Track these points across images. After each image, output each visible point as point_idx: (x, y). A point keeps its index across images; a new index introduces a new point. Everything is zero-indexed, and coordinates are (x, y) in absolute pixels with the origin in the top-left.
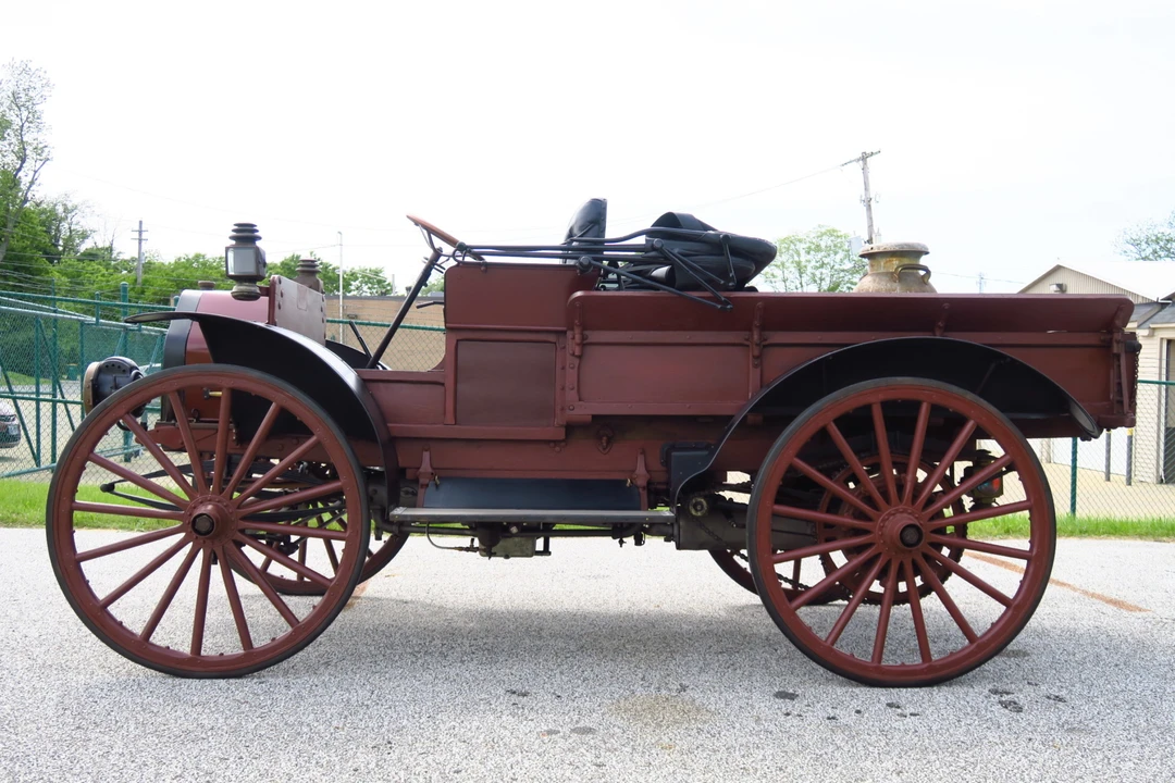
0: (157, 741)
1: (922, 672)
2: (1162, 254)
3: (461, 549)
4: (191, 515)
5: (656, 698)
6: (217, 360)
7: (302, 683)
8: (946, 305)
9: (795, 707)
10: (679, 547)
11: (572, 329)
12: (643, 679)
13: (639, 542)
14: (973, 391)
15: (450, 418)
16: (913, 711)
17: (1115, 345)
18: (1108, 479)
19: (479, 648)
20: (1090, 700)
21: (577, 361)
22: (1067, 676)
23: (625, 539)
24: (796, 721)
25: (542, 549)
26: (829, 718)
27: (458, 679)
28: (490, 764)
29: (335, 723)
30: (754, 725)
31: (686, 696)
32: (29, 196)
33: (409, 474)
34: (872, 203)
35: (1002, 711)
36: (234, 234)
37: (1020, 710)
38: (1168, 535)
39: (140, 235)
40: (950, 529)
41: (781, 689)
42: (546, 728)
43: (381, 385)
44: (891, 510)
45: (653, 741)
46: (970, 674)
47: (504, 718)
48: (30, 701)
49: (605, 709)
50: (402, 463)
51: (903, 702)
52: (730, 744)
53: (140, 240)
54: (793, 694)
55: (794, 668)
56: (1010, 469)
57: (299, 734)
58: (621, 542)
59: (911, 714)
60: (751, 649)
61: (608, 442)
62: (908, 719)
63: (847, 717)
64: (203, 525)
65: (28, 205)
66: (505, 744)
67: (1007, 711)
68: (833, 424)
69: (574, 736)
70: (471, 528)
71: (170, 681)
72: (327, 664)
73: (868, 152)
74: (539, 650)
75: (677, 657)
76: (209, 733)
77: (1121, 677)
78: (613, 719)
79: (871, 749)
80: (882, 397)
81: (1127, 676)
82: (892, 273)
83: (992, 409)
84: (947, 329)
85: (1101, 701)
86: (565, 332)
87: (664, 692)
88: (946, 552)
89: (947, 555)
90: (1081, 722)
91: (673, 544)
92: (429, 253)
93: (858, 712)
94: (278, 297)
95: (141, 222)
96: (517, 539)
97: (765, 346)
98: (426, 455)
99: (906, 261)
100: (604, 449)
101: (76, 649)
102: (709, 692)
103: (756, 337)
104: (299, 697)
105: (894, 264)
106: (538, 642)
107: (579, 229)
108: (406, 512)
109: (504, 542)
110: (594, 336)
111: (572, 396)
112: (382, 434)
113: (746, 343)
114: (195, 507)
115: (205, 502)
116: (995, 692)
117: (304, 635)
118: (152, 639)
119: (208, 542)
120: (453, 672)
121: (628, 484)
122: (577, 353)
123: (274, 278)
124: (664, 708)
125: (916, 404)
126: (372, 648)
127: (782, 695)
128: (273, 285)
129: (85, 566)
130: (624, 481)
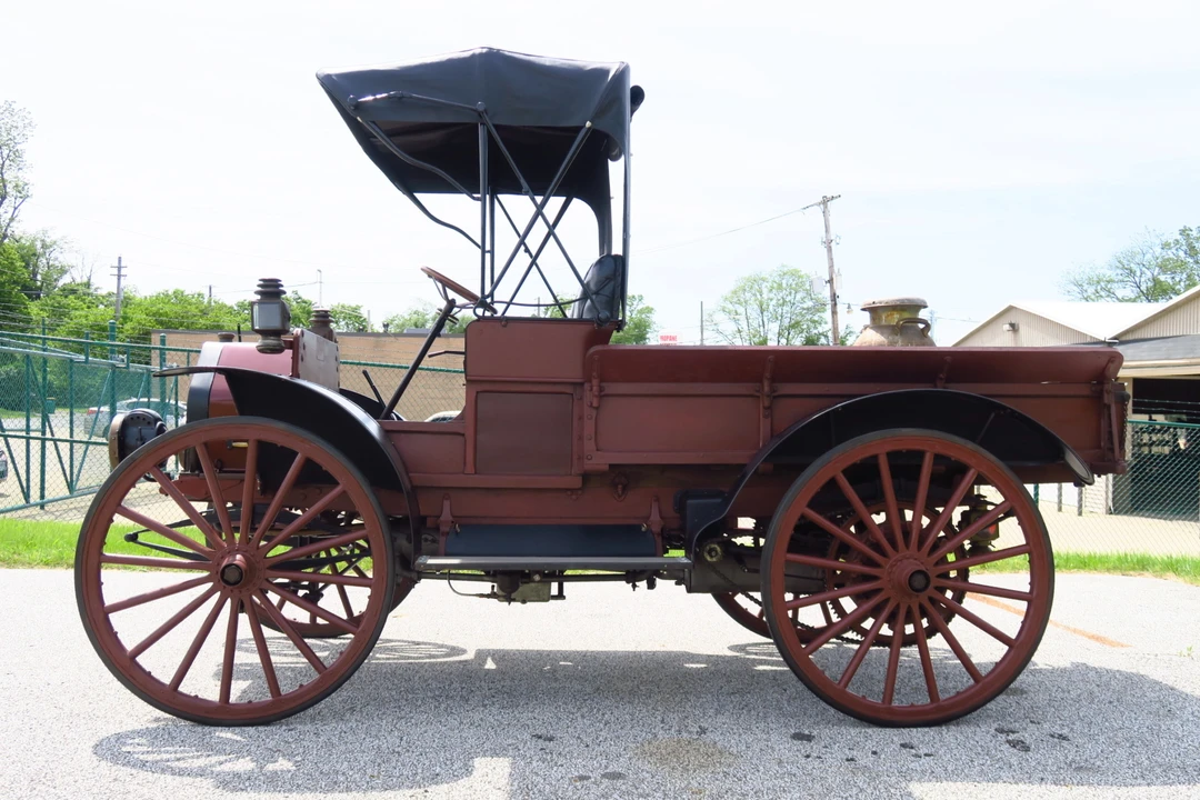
0: (196, 793)
1: (931, 711)
2: (1103, 293)
3: (482, 596)
4: (219, 565)
5: (679, 741)
6: (242, 413)
7: (330, 729)
8: (948, 358)
9: (814, 748)
10: (688, 591)
11: (590, 381)
12: (662, 722)
13: (651, 586)
14: (973, 439)
15: (470, 468)
16: (926, 751)
17: (1106, 395)
18: (1060, 509)
19: (498, 691)
20: (1091, 738)
21: (594, 413)
22: (1066, 714)
23: (637, 583)
24: (816, 764)
25: (557, 593)
26: (847, 760)
27: (483, 724)
29: (369, 771)
30: (777, 768)
31: (708, 737)
32: (9, 232)
33: (429, 523)
34: (833, 244)
35: (1011, 749)
36: (260, 289)
37: (1027, 749)
38: (1134, 569)
39: (119, 271)
40: (953, 574)
41: (797, 731)
42: (576, 774)
43: (403, 435)
44: (898, 556)
45: (683, 786)
46: (975, 714)
47: (534, 764)
48: (63, 753)
49: (630, 754)
50: (423, 512)
51: (915, 742)
52: (757, 788)
53: (119, 276)
54: (808, 736)
55: (805, 709)
56: (1007, 515)
57: (336, 783)
58: (634, 586)
59: (926, 755)
60: (761, 689)
61: (624, 489)
62: (923, 760)
63: (865, 760)
64: (232, 576)
65: (6, 241)
66: (540, 791)
67: (1015, 751)
68: (842, 475)
69: (606, 781)
70: (489, 575)
71: (199, 729)
72: (352, 710)
73: (829, 196)
74: (557, 692)
75: (692, 698)
76: (247, 784)
77: (1117, 714)
78: (640, 764)
79: (892, 791)
80: (889, 448)
81: (1122, 713)
82: (893, 326)
83: (992, 457)
84: (949, 380)
85: (1102, 739)
86: (582, 384)
87: (685, 735)
88: (949, 594)
89: (950, 598)
90: (1086, 760)
91: (683, 587)
92: (443, 304)
93: (874, 753)
94: (301, 351)
95: (120, 259)
96: (536, 585)
97: (775, 397)
98: (447, 504)
99: (906, 315)
100: (620, 496)
101: (101, 697)
102: (726, 732)
103: (766, 389)
104: (329, 744)
105: (895, 318)
106: (554, 685)
107: (596, 284)
108: (431, 561)
109: (524, 588)
110: (611, 388)
111: (589, 445)
112: (406, 484)
113: (757, 394)
114: (223, 558)
115: (232, 552)
116: (1001, 731)
117: (330, 681)
118: (181, 689)
119: (236, 591)
120: (477, 717)
121: (643, 529)
122: (595, 404)
123: (296, 331)
124: (688, 751)
125: (921, 454)
126: (394, 693)
127: (799, 736)
128: (297, 338)
129: (113, 617)
130: (640, 526)
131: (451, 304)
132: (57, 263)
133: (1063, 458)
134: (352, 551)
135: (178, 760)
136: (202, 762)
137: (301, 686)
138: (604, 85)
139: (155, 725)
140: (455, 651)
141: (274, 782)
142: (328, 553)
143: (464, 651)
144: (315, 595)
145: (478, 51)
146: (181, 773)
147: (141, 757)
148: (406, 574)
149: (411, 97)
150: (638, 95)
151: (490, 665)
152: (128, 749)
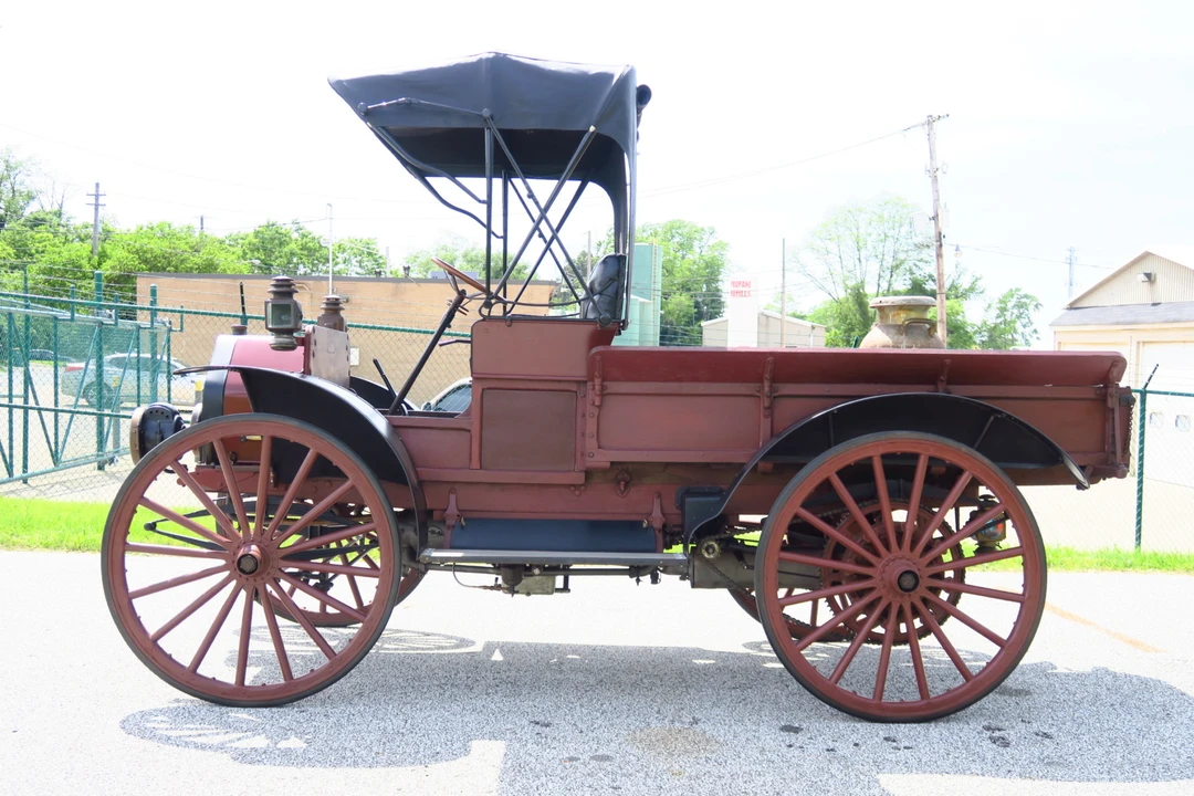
1: (920, 709)
3: (485, 587)
4: (235, 554)
5: (670, 730)
6: (257, 409)
7: (340, 712)
8: (948, 361)
9: (800, 738)
10: (693, 586)
11: (592, 380)
12: (658, 712)
13: (655, 580)
15: (475, 463)
16: (907, 744)
17: (1111, 398)
19: (502, 681)
20: (1077, 737)
21: (596, 411)
22: (1061, 715)
23: (641, 578)
24: (797, 753)
25: (562, 586)
26: (828, 750)
27: (485, 711)
28: (517, 786)
29: (375, 749)
30: (758, 755)
31: (698, 728)
33: (436, 515)
34: (939, 174)
35: (991, 746)
37: (1007, 745)
39: (97, 199)
40: (949, 574)
41: (788, 723)
42: (567, 756)
43: (411, 431)
44: (891, 556)
45: (665, 768)
47: (529, 746)
49: (621, 740)
50: (429, 506)
51: (899, 736)
52: (735, 771)
53: (97, 206)
54: (798, 728)
55: (802, 704)
56: (1007, 516)
57: (344, 758)
58: (638, 581)
59: (905, 748)
60: (764, 685)
61: (626, 486)
62: (901, 752)
63: (844, 749)
64: (248, 565)
66: (531, 769)
67: (995, 746)
68: (836, 477)
69: (594, 763)
70: (495, 568)
71: (217, 709)
72: (361, 695)
73: (935, 115)
74: (560, 683)
75: (692, 691)
76: (263, 757)
77: (1113, 716)
78: (628, 749)
79: (862, 777)
80: (882, 450)
81: (1118, 715)
82: (899, 326)
83: (986, 461)
84: (949, 384)
85: (1086, 738)
86: (586, 382)
87: (677, 724)
88: (944, 596)
89: (945, 599)
90: (1061, 757)
91: (688, 583)
92: (454, 296)
93: (856, 745)
94: (313, 347)
95: (97, 185)
96: (538, 578)
97: (775, 397)
98: (453, 498)
99: (913, 315)
100: (622, 493)
102: (718, 725)
103: (767, 389)
104: (338, 724)
105: (902, 318)
106: (559, 676)
107: (600, 284)
108: (436, 554)
109: (526, 581)
110: (613, 387)
111: (591, 443)
112: (412, 478)
113: (758, 394)
114: (239, 548)
115: (247, 543)
116: (988, 728)
117: (340, 666)
118: (200, 671)
119: (251, 580)
120: (479, 703)
121: (645, 525)
122: (597, 404)
123: (308, 328)
124: (677, 739)
125: (916, 457)
126: (401, 680)
127: (788, 729)
128: (308, 335)
129: (136, 602)
130: (641, 522)
131: (462, 294)
132: (22, 188)
133: (1063, 462)
134: (362, 541)
135: (200, 735)
136: (222, 738)
137: (312, 670)
138: (608, 90)
139: (176, 705)
140: (463, 642)
141: (288, 757)
142: (339, 544)
143: (473, 643)
144: (325, 585)
145: (485, 56)
146: (203, 747)
147: (165, 733)
148: (413, 565)
149: (419, 103)
150: (644, 95)
151: (497, 657)
152: (153, 725)
